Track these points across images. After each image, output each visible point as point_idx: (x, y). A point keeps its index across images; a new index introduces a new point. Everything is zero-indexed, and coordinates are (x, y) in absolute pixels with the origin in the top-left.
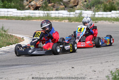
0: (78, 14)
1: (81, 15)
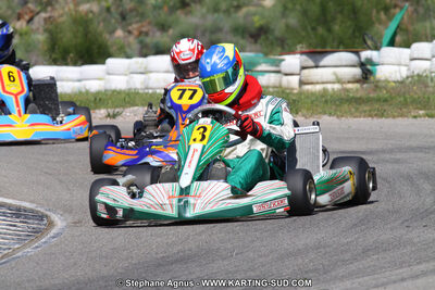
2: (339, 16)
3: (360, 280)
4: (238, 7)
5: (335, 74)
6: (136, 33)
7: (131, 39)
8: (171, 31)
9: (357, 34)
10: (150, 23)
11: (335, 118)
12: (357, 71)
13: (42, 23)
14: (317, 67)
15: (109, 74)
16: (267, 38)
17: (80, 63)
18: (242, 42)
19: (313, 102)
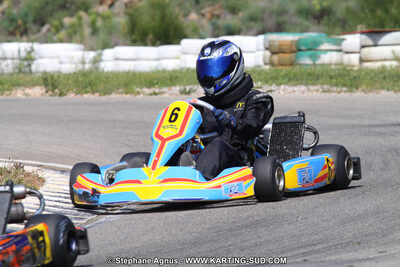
5: (393, 52)
6: (208, 16)
7: (205, 22)
8: (241, 14)
10: (221, 7)
11: (392, 93)
13: (123, 6)
14: (376, 45)
15: (185, 53)
16: (329, 20)
17: (158, 42)
18: (306, 23)
19: (372, 78)
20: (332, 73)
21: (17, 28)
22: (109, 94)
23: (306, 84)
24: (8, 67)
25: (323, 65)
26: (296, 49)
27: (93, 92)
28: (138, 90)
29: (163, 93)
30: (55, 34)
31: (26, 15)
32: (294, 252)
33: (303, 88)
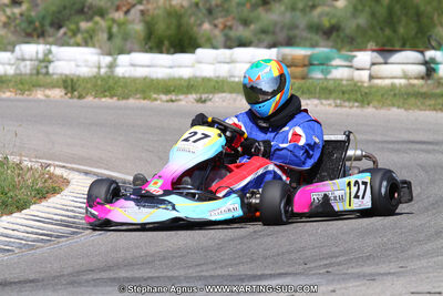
0: (31, 60)
1: (47, 67)
2: (404, 19)
3: (435, 259)
4: (313, 7)
5: (404, 72)
6: (221, 26)
7: (217, 32)
8: (252, 27)
9: (419, 35)
10: (234, 18)
11: (403, 110)
12: (422, 69)
13: (138, 14)
14: (386, 63)
15: (200, 62)
16: (339, 35)
17: (172, 50)
18: (316, 37)
19: (382, 95)
20: (344, 88)
21: (35, 29)
22: (128, 98)
23: (319, 98)
24: (27, 68)
25: (334, 80)
26: (309, 63)
27: (112, 97)
28: (155, 96)
29: (180, 100)
30: (70, 38)
31: (44, 18)
32: (316, 264)
33: (316, 102)
